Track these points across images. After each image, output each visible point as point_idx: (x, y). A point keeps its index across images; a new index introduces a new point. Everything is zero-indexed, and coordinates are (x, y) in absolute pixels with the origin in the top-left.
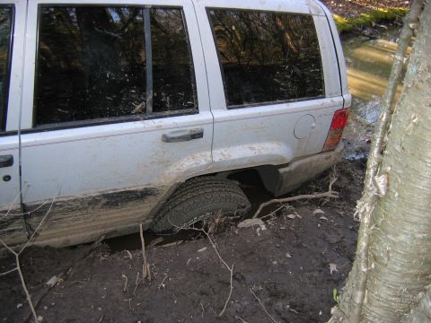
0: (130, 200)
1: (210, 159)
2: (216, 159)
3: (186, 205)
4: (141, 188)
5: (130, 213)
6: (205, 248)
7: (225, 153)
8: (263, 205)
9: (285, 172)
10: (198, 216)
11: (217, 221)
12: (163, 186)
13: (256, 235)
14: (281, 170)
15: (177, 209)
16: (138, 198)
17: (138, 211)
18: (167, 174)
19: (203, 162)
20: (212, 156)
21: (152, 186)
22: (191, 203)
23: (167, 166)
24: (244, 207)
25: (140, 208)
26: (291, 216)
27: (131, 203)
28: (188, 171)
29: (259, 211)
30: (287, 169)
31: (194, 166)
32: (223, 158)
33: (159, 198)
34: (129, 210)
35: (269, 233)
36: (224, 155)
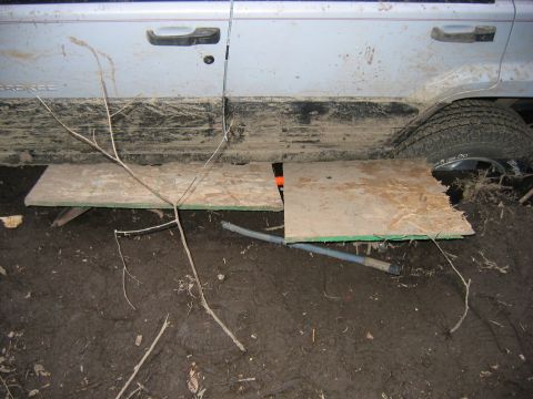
0: (370, 115)
1: (495, 75)
2: (506, 77)
5: (364, 133)
7: (521, 71)
12: (420, 104)
16: (380, 115)
18: (428, 87)
19: (485, 79)
20: (499, 72)
21: (403, 101)
23: (430, 76)
25: (381, 129)
27: (369, 120)
28: (461, 88)
31: (471, 82)
32: (515, 77)
34: (364, 129)
36: (518, 74)
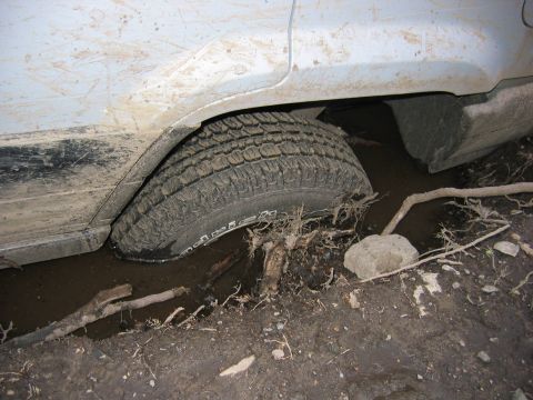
0: (19, 175)
1: (282, 58)
2: (304, 60)
3: (207, 189)
4: (50, 140)
5: (27, 213)
6: (246, 363)
7: (332, 44)
8: (412, 200)
9: (481, 116)
10: (238, 219)
11: (291, 241)
12: (128, 137)
13: (414, 314)
14: (473, 110)
15: (184, 196)
16: (42, 170)
17: (56, 208)
18: (137, 99)
19: (261, 67)
20: (288, 50)
21: (89, 135)
22: (223, 182)
23: (135, 70)
24: (358, 198)
25: (59, 199)
26: (505, 247)
27: (22, 187)
28: (212, 91)
29: (400, 216)
30: (484, 108)
31: (232, 76)
32: (322, 59)
33: (119, 173)
34: (22, 206)
35: (448, 303)
36: (327, 51)
